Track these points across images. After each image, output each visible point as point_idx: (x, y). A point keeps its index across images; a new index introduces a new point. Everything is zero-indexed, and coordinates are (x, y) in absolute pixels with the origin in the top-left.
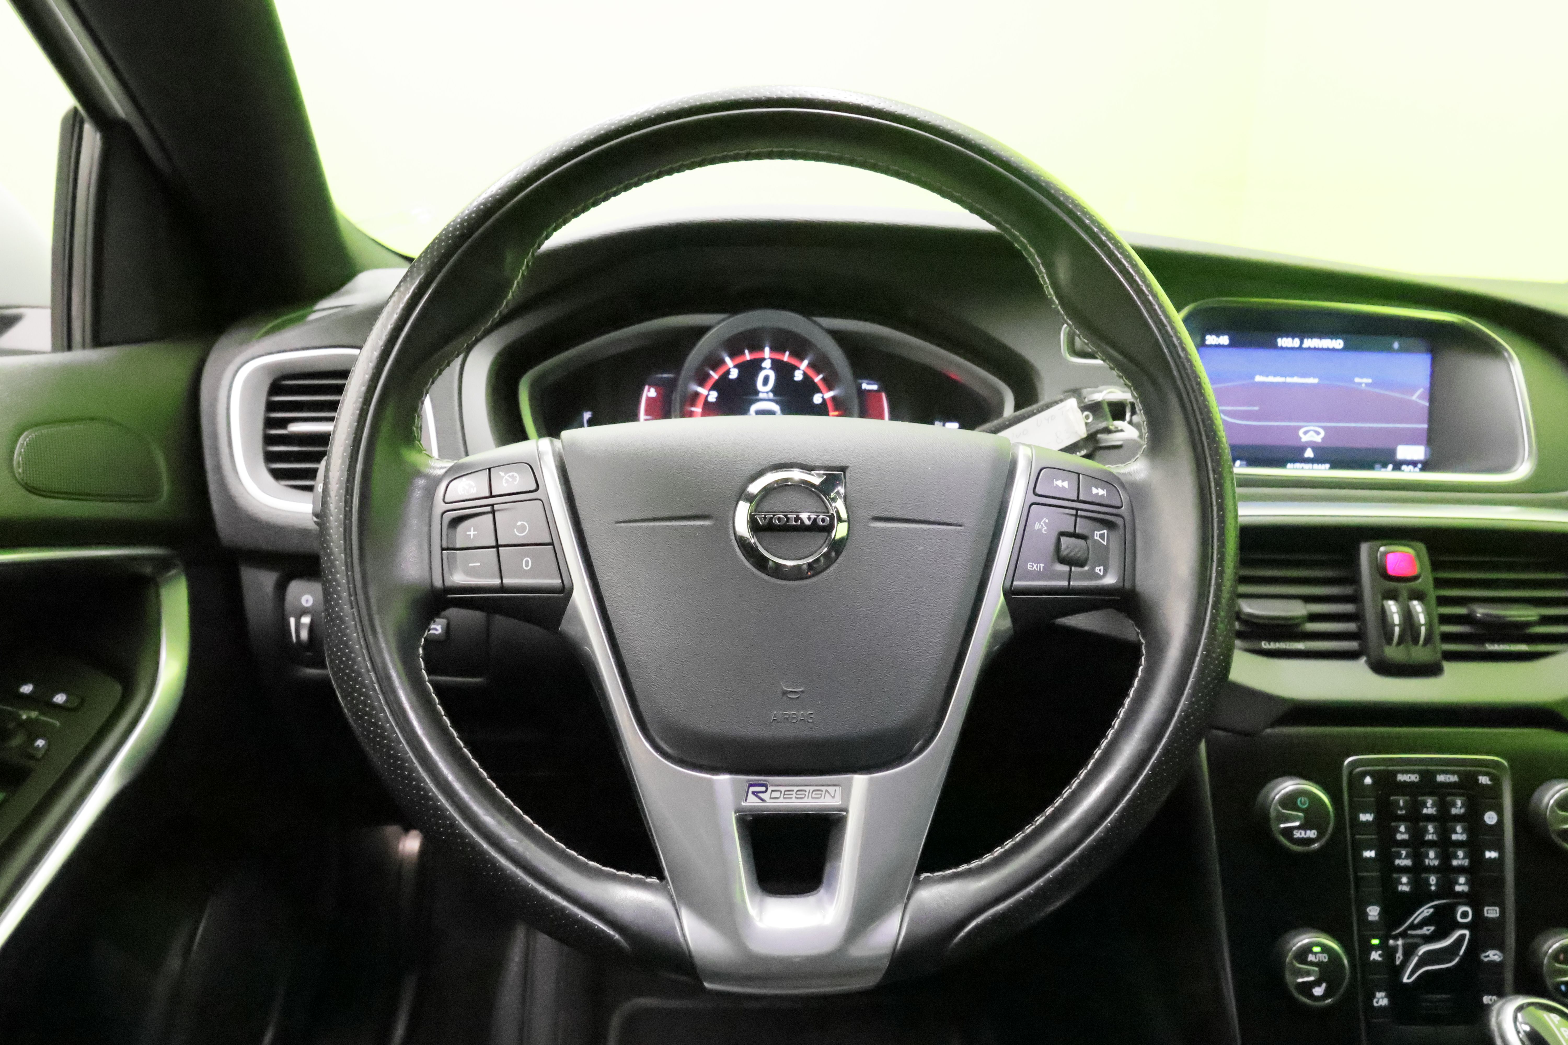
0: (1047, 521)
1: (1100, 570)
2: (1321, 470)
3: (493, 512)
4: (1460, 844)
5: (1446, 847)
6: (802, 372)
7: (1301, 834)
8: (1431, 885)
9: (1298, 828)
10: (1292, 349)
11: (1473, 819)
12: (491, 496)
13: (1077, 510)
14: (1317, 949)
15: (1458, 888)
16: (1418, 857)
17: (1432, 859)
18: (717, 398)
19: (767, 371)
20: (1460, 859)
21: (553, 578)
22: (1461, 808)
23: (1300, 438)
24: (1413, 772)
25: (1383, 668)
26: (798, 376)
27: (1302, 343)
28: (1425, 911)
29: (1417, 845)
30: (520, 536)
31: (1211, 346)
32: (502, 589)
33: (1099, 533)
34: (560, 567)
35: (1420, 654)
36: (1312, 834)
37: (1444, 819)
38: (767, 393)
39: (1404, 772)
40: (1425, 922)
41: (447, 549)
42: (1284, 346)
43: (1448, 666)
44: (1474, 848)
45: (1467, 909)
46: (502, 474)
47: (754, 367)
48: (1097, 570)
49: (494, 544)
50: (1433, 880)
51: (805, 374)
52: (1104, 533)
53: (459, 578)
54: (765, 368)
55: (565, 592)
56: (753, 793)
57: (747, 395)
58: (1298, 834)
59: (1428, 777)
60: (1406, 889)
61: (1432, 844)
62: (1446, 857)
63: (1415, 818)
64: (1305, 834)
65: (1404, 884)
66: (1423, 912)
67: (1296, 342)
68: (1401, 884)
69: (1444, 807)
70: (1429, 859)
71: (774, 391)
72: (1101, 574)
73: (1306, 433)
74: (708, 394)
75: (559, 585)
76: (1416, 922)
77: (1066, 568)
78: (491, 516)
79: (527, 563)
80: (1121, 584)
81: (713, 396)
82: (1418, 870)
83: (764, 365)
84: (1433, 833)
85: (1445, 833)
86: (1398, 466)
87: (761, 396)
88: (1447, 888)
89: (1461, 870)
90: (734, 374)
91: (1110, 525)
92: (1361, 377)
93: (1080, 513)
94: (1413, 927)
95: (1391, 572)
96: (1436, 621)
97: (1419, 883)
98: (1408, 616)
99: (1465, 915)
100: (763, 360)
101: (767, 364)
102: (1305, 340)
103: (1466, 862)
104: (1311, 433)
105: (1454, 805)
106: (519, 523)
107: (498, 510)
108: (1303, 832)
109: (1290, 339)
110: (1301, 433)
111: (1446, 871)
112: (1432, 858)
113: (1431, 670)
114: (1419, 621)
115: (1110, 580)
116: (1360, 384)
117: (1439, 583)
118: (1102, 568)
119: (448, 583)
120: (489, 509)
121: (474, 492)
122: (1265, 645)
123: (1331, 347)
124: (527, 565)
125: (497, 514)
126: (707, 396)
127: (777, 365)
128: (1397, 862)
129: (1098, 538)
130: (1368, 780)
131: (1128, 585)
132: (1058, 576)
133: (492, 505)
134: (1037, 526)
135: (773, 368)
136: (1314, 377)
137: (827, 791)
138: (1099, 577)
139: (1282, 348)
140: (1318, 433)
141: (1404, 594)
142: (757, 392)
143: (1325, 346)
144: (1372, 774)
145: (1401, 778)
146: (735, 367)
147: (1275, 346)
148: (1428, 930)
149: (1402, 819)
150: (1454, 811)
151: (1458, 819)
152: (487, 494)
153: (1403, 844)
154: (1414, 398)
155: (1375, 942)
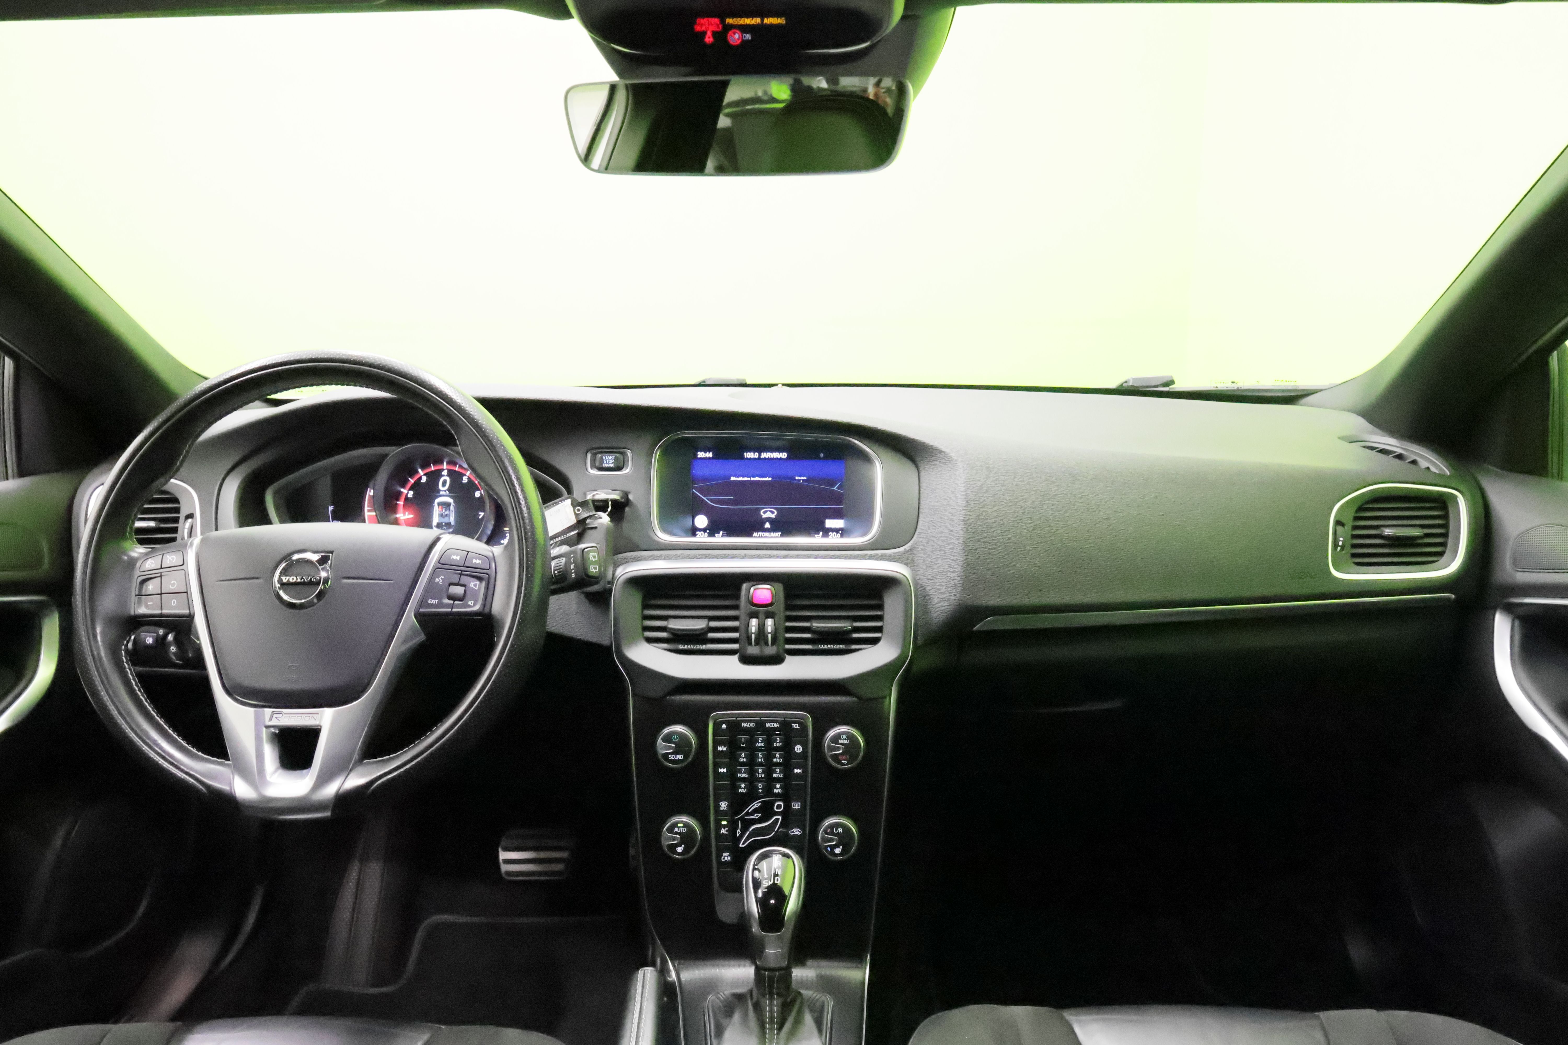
0: (443, 577)
1: (471, 603)
2: (774, 537)
3: (161, 576)
4: (777, 764)
5: (769, 767)
6: (467, 477)
7: (673, 757)
8: (759, 789)
9: (672, 753)
10: (755, 459)
11: (787, 749)
12: (161, 568)
13: (462, 571)
14: (681, 825)
15: (776, 791)
16: (752, 772)
17: (760, 774)
18: (413, 495)
19: (445, 478)
20: (778, 774)
21: (185, 610)
22: (779, 743)
23: (762, 516)
24: (751, 721)
25: (747, 660)
26: (465, 480)
27: (760, 455)
28: (756, 805)
29: (751, 764)
30: (172, 588)
31: (701, 458)
32: (161, 615)
33: (473, 583)
34: (189, 605)
35: (770, 650)
36: (680, 757)
37: (769, 750)
38: (445, 491)
39: (746, 721)
40: (756, 811)
41: (138, 595)
42: (748, 457)
43: (788, 658)
44: (787, 766)
45: (781, 803)
46: (168, 556)
47: (437, 474)
48: (470, 603)
49: (159, 593)
50: (760, 785)
51: (469, 478)
52: (477, 584)
53: (142, 610)
54: (444, 476)
55: (191, 617)
56: (276, 718)
57: (433, 492)
58: (671, 757)
59: (760, 725)
60: (744, 791)
61: (761, 764)
62: (769, 772)
63: (752, 750)
64: (676, 757)
65: (743, 788)
66: (754, 805)
67: (756, 455)
68: (741, 788)
69: (769, 742)
70: (759, 773)
71: (449, 490)
72: (472, 605)
73: (765, 512)
74: (408, 493)
75: (187, 614)
76: (749, 811)
77: (452, 602)
78: (160, 578)
79: (174, 602)
80: (481, 610)
81: (411, 494)
82: (751, 781)
83: (443, 473)
84: (761, 758)
85: (769, 757)
86: (827, 532)
87: (442, 493)
88: (768, 790)
89: (778, 780)
90: (424, 479)
91: (480, 579)
92: (800, 476)
93: (463, 572)
94: (748, 814)
95: (755, 601)
96: (782, 631)
97: (751, 787)
98: (761, 628)
99: (779, 807)
100: (443, 470)
101: (445, 473)
102: (762, 454)
103: (781, 775)
104: (769, 512)
105: (775, 740)
106: (172, 582)
107: (163, 575)
108: (675, 756)
109: (752, 453)
110: (762, 513)
111: (770, 781)
112: (760, 772)
113: (776, 660)
114: (768, 630)
115: (477, 608)
116: (799, 480)
117: (788, 607)
118: (473, 602)
119: (136, 613)
120: (159, 574)
121: (153, 566)
122: (681, 647)
123: (779, 457)
124: (174, 603)
125: (163, 577)
126: (407, 494)
127: (451, 473)
128: (739, 775)
129: (472, 586)
130: (724, 726)
131: (487, 610)
132: (447, 606)
133: (161, 573)
134: (437, 580)
135: (448, 475)
136: (769, 477)
137: (313, 716)
138: (470, 606)
139: (747, 458)
140: (773, 512)
141: (762, 616)
142: (439, 491)
143: (775, 457)
144: (726, 722)
145: (744, 725)
146: (425, 475)
147: (742, 457)
148: (757, 816)
149: (743, 749)
150: (775, 745)
151: (777, 749)
152: (160, 567)
153: (743, 764)
154: (835, 488)
155: (724, 823)
